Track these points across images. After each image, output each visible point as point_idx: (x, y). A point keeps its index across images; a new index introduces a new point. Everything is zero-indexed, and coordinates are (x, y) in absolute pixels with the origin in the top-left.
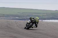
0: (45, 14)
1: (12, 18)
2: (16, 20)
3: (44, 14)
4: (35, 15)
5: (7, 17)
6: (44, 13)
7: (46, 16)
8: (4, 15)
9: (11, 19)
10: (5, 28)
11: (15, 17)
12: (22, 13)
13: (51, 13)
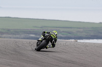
0: (81, 30)
1: (23, 36)
2: (30, 40)
3: (79, 30)
4: (63, 32)
5: (14, 34)
6: (80, 28)
7: (82, 32)
8: (9, 30)
9: (22, 38)
10: (11, 54)
11: (29, 34)
12: (41, 28)
13: (93, 28)
